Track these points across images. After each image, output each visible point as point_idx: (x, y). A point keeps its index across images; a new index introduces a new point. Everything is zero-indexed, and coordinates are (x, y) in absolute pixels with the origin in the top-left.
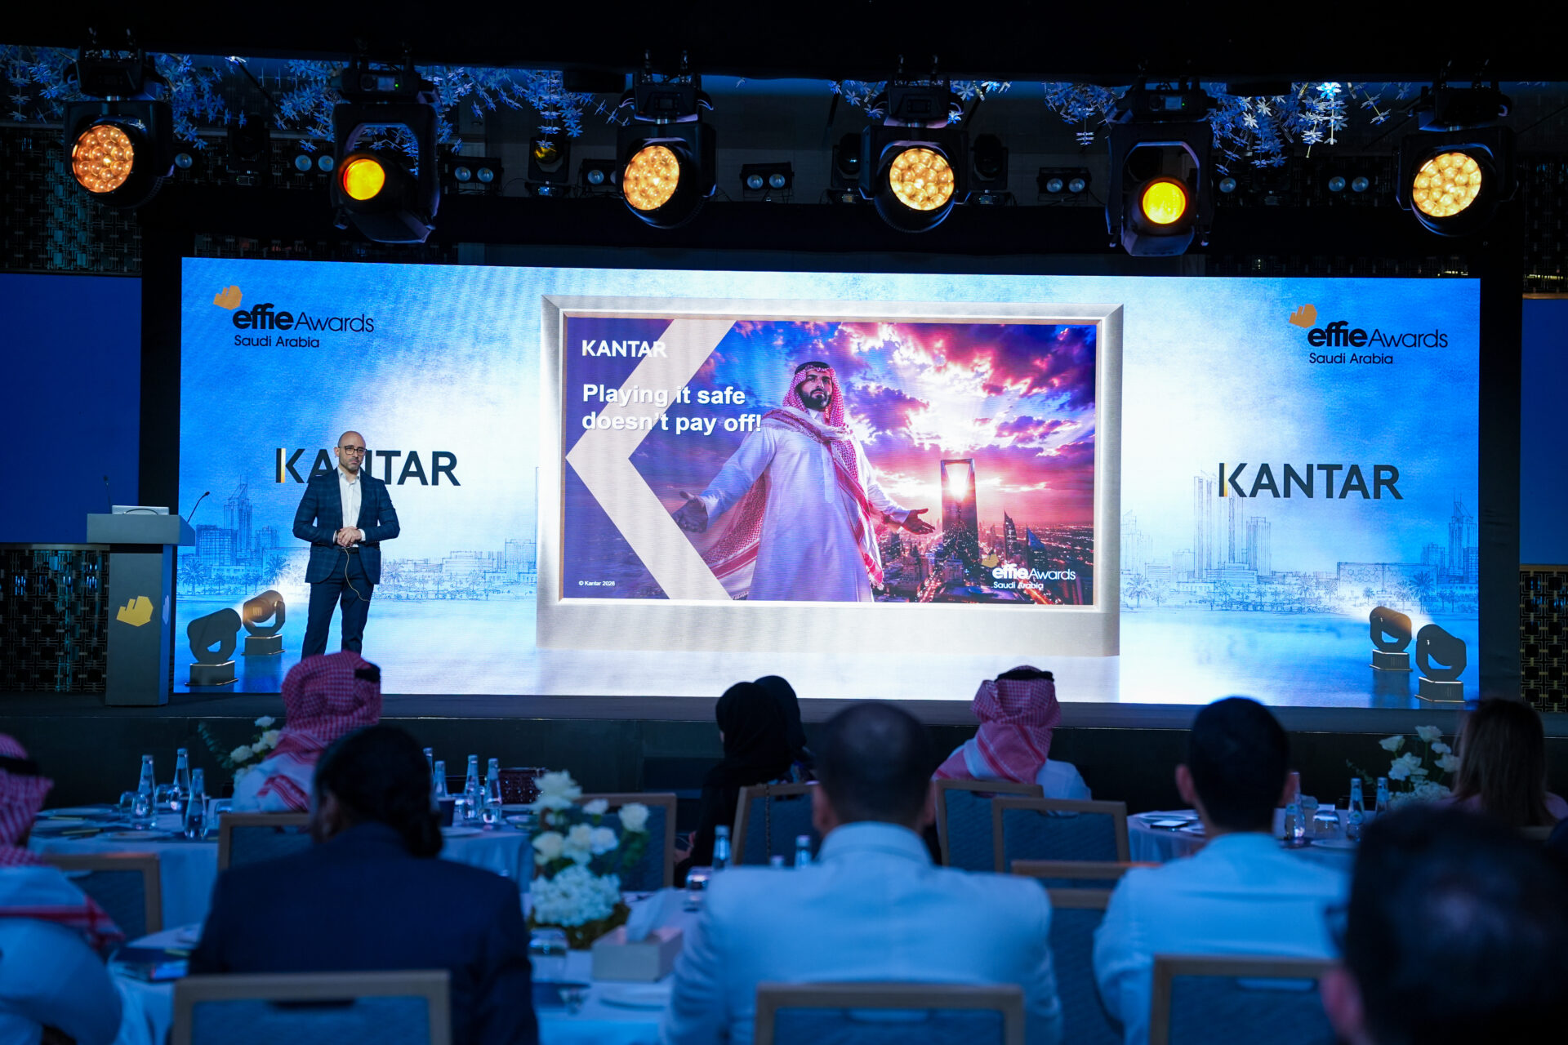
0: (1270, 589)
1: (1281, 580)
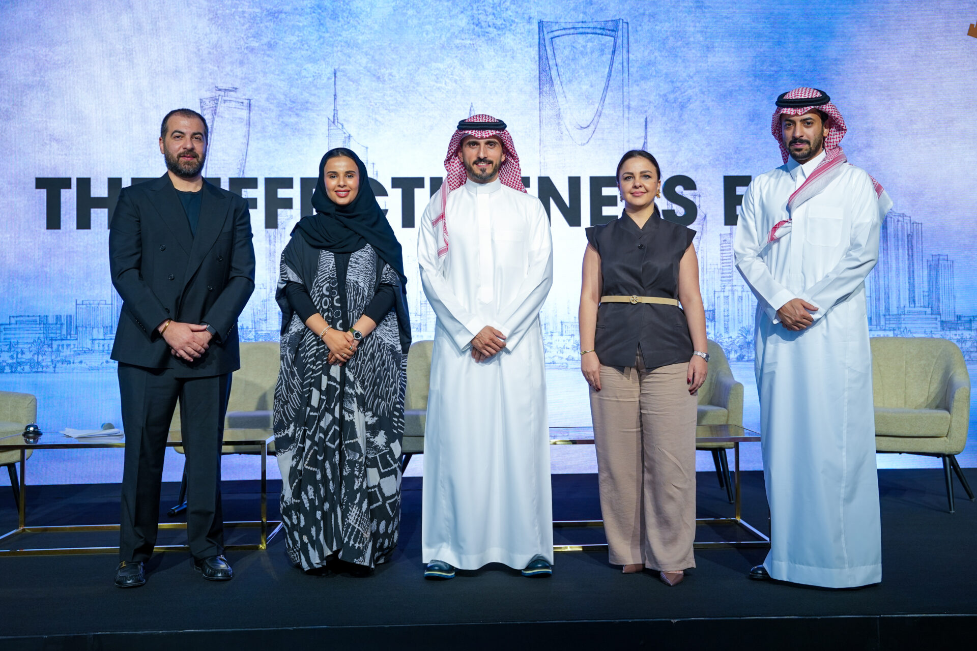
0: (956, 335)
1: (967, 326)
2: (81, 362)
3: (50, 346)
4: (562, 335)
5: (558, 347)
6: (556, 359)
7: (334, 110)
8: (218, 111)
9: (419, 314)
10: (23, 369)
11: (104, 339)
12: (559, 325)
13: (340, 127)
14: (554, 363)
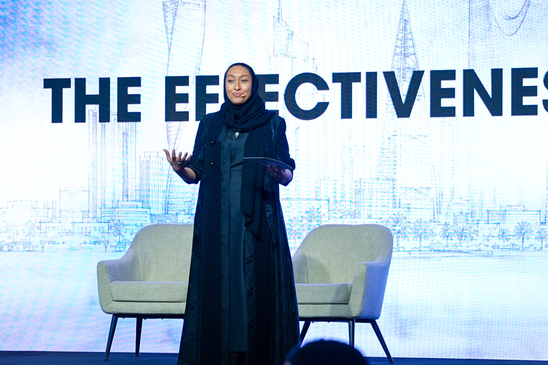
2: (63, 243)
3: (39, 228)
4: (488, 223)
5: (484, 235)
6: (482, 247)
7: (279, 8)
8: (178, 13)
9: (354, 202)
10: (18, 248)
11: (83, 223)
12: (485, 215)
13: (284, 24)
14: (480, 250)
